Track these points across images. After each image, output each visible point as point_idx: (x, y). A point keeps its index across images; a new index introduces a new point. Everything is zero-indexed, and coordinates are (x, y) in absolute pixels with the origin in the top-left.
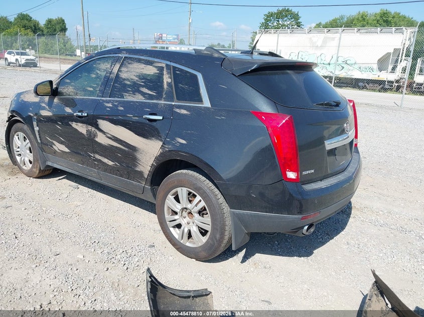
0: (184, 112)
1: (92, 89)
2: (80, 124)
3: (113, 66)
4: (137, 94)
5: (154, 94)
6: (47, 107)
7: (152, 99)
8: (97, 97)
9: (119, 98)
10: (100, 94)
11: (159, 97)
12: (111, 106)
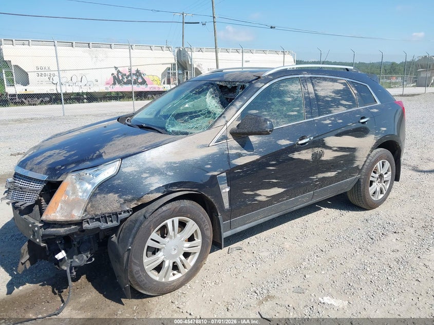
0: (375, 110)
1: (295, 113)
2: (304, 152)
3: (306, 86)
4: (340, 106)
5: (351, 104)
6: (244, 152)
7: (351, 108)
8: (307, 119)
9: (327, 114)
10: (309, 116)
11: (355, 105)
12: (330, 122)
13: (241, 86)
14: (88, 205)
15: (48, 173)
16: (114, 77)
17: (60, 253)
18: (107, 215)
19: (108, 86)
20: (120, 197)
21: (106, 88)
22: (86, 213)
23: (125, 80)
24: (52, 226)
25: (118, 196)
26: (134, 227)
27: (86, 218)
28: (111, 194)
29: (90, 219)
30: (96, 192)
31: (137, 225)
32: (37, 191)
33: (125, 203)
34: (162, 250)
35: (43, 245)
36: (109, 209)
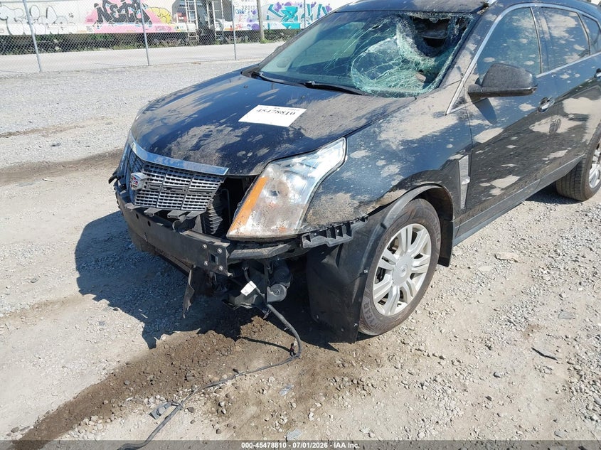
1: (532, 63)
2: (543, 121)
3: (539, 21)
4: (573, 53)
5: (583, 49)
6: (487, 122)
7: (584, 56)
8: (544, 71)
12: (568, 76)
13: (459, 19)
14: (308, 211)
15: (226, 163)
16: (99, 10)
17: (248, 285)
18: (336, 225)
19: (90, 25)
20: (353, 197)
21: (88, 28)
22: (306, 224)
23: (117, 15)
24: (243, 245)
25: (351, 196)
26: (368, 241)
27: (306, 231)
28: (340, 194)
29: (312, 232)
30: (319, 191)
31: (372, 238)
32: (208, 193)
33: (360, 206)
34: (391, 272)
35: (229, 274)
36: (338, 217)
